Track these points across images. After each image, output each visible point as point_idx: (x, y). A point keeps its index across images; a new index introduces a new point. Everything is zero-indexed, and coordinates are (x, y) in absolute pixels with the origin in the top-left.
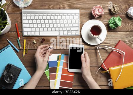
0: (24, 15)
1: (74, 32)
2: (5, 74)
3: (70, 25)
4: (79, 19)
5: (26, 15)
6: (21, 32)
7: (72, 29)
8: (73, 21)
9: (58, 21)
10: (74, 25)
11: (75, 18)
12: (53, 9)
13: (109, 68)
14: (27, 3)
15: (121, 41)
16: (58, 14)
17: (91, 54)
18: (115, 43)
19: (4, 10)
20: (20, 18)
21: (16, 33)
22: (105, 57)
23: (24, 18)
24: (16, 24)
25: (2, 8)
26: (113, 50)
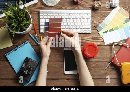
1: (86, 30)
3: (83, 24)
4: (91, 19)
5: (43, 14)
6: (38, 30)
8: (86, 20)
9: (72, 20)
10: (87, 24)
11: (87, 17)
16: (71, 14)
19: (27, 12)
21: (33, 30)
23: (41, 17)
24: (34, 24)
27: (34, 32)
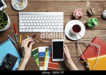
0: (20, 16)
1: (59, 29)
2: (5, 61)
3: (56, 24)
4: (63, 20)
5: (22, 16)
6: (18, 29)
7: (58, 27)
8: (58, 21)
9: (46, 21)
10: (59, 24)
11: (60, 18)
12: (42, 12)
13: (87, 59)
14: (23, 7)
15: (97, 37)
16: (46, 16)
17: (72, 47)
18: (92, 39)
20: (17, 19)
21: (14, 30)
22: (84, 50)
23: (20, 18)
24: (14, 24)
25: (4, 12)
26: (91, 44)
27: (14, 31)
